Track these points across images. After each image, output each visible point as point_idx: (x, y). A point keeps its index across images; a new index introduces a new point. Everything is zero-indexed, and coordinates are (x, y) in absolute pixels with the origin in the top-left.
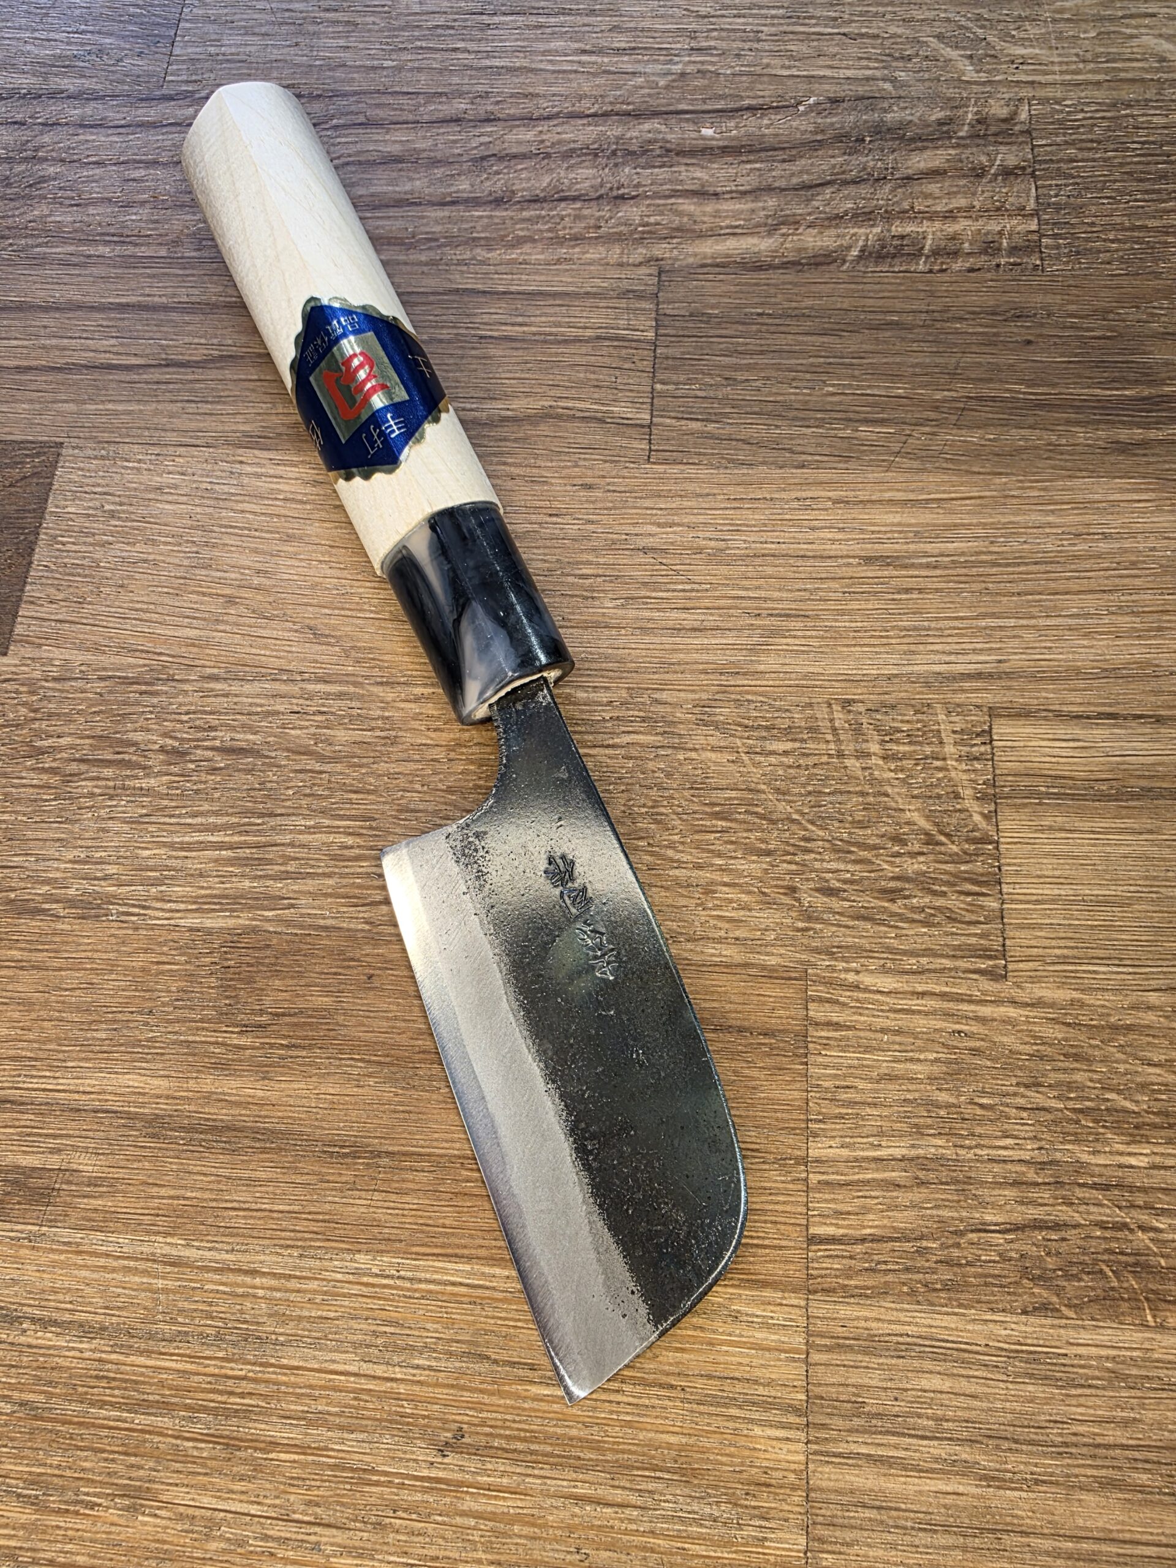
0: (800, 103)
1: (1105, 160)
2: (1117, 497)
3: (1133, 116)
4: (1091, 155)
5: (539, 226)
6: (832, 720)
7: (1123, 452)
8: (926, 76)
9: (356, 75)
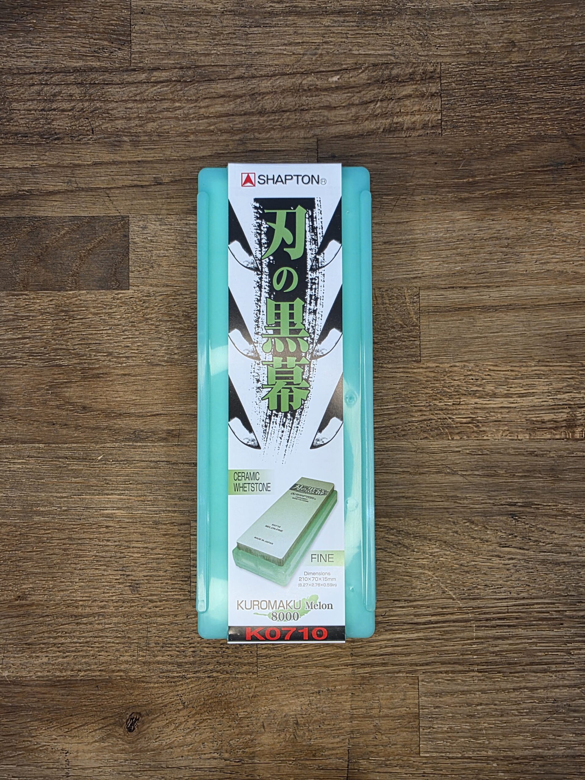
0: (362, 67)
1: (464, 89)
2: (459, 218)
3: (475, 69)
4: (460, 87)
5: (275, 123)
7: (461, 202)
8: (406, 53)
9: (202, 58)
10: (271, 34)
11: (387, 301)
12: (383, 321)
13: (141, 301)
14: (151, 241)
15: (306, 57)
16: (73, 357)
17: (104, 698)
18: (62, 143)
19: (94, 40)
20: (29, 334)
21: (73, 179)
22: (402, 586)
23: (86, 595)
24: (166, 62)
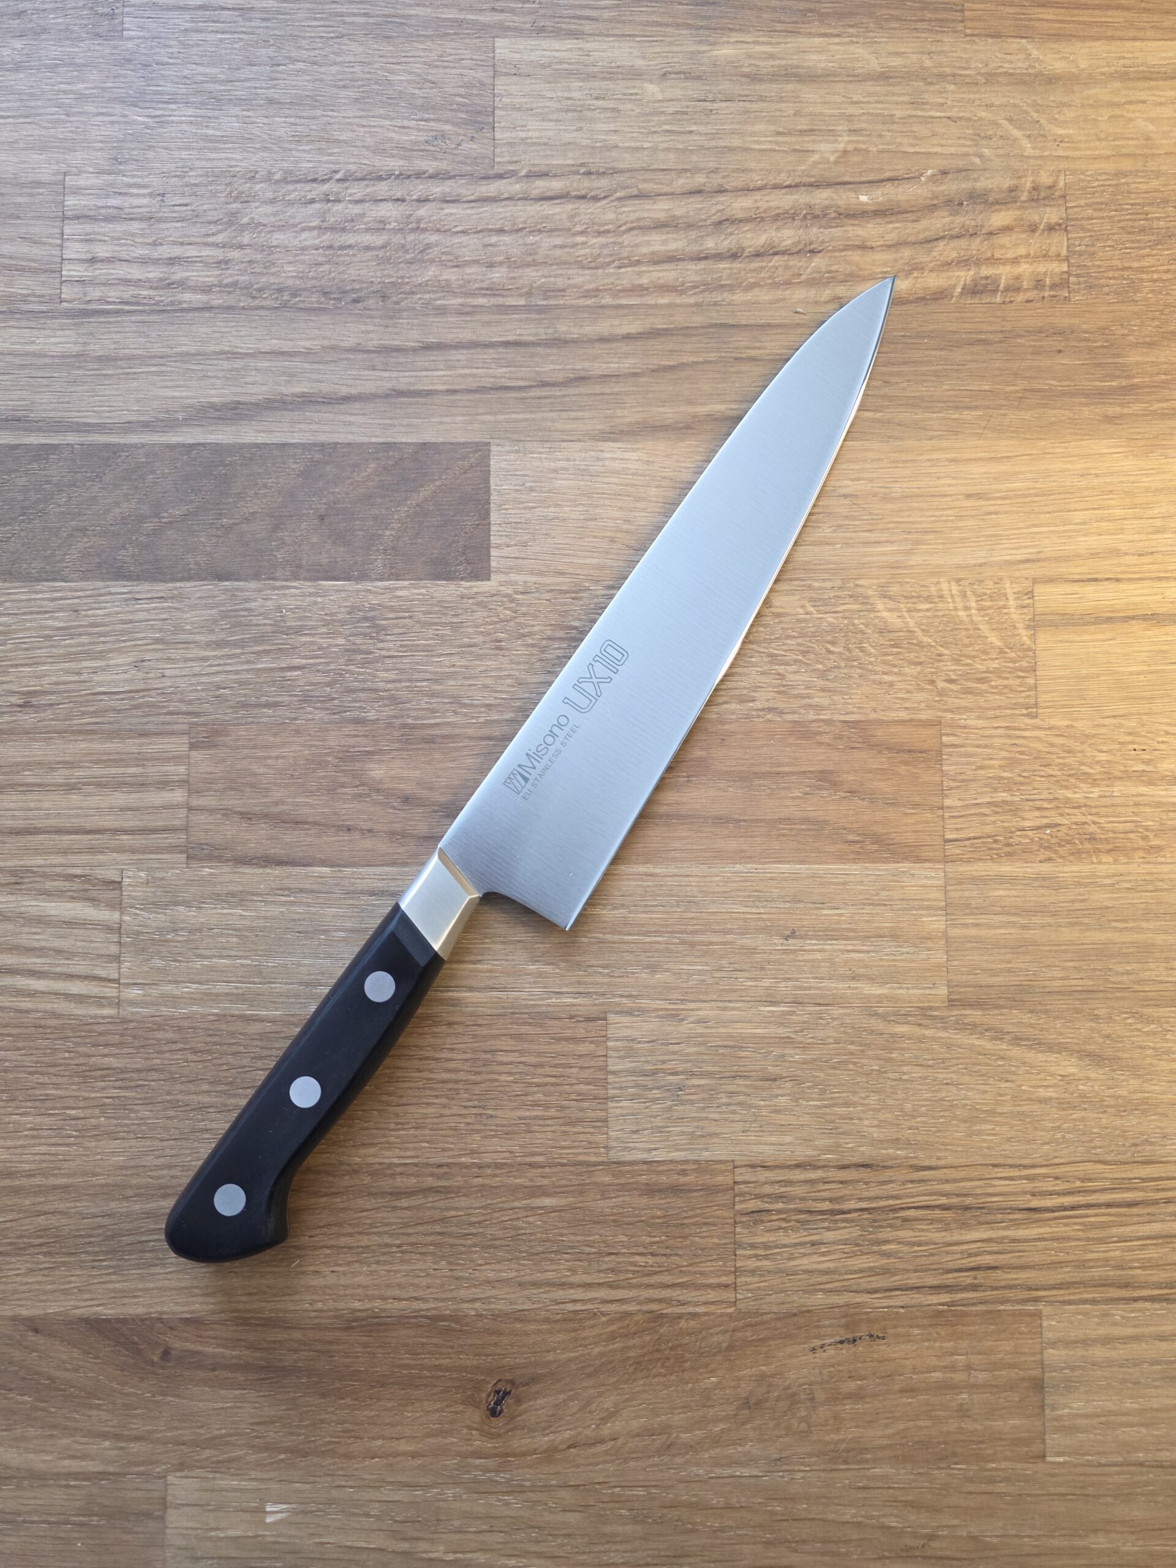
0: (921, 175)
1: (1109, 217)
2: (1105, 451)
3: (1127, 184)
4: (1101, 214)
5: (762, 275)
6: (951, 590)
7: (1109, 423)
8: (1001, 151)
9: (626, 155)
10: (752, 115)
11: (973, 604)
12: (966, 641)
13: (512, 601)
14: (532, 489)
15: (816, 157)
16: (385, 706)
17: (444, 1350)
18: (365, 309)
19: (427, 120)
20: (304, 661)
21: (387, 374)
22: (1008, 1140)
23: (409, 1153)
24: (559, 162)
